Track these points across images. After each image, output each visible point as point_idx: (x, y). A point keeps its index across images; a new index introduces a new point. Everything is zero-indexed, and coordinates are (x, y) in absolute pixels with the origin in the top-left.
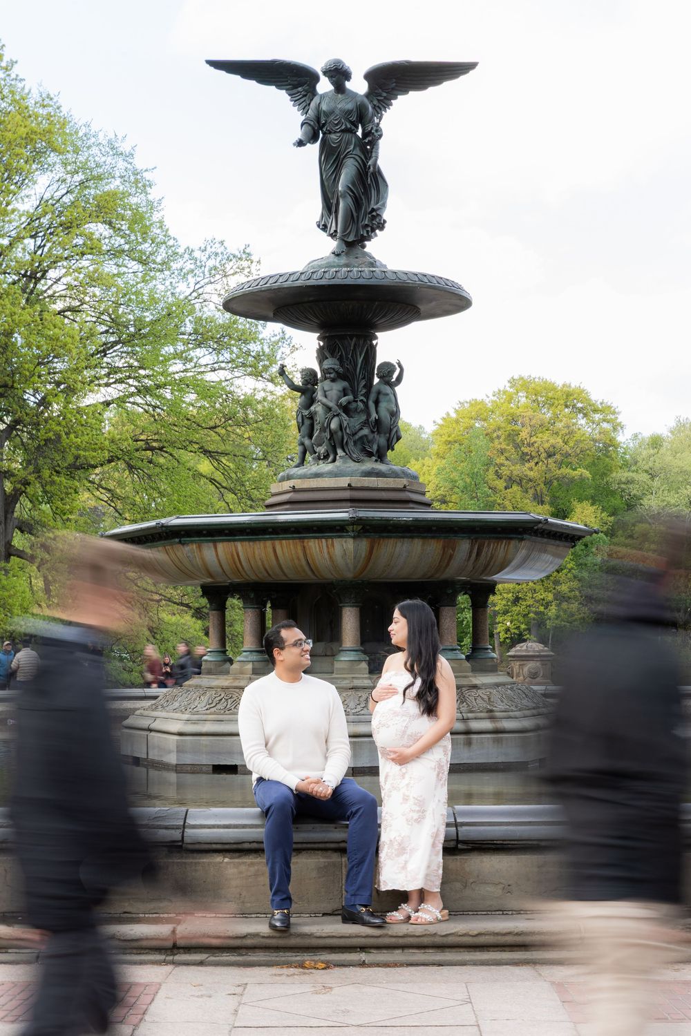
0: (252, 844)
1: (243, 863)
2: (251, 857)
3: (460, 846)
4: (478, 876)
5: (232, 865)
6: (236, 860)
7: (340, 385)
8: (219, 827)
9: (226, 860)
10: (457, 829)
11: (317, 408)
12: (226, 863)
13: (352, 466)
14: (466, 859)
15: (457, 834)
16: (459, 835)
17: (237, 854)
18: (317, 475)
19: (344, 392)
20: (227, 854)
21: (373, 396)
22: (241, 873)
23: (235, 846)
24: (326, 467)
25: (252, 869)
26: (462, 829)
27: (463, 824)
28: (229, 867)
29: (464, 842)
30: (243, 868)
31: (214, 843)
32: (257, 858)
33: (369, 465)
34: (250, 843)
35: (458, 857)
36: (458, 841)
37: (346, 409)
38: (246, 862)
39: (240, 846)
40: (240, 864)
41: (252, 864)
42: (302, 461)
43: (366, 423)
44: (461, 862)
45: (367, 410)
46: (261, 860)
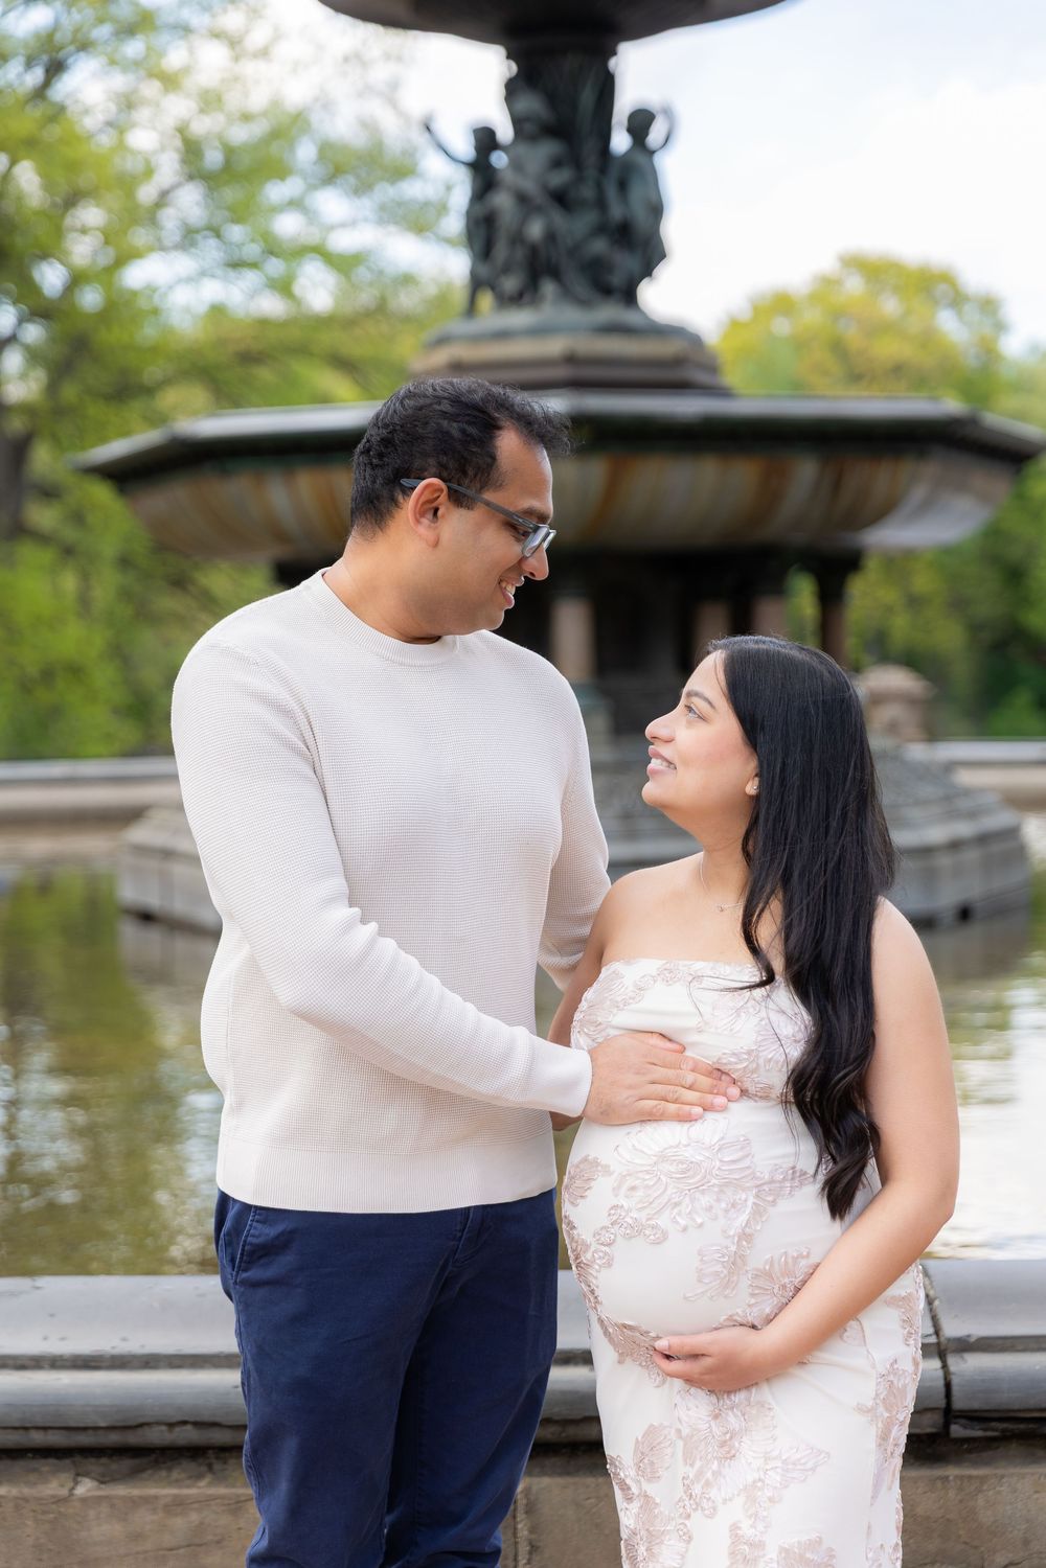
0: (177, 1429)
1: (146, 1500)
2: (175, 1474)
3: (957, 1430)
4: (1026, 1542)
5: (105, 1509)
6: (120, 1490)
7: (547, 149)
8: (56, 1363)
9: (86, 1487)
10: (945, 1366)
11: (502, 201)
12: (84, 1500)
13: (572, 314)
14: (983, 1479)
15: (948, 1386)
16: (955, 1389)
17: (127, 1463)
18: (502, 335)
19: (556, 164)
20: (92, 1464)
21: (614, 173)
22: (137, 1537)
23: (114, 1438)
24: (520, 318)
25: (180, 1524)
26: (968, 1366)
27: (965, 1346)
28: (92, 1513)
29: (973, 1417)
30: (144, 1519)
31: (37, 1428)
32: (200, 1477)
33: (609, 312)
34: (171, 1425)
35: (952, 1471)
36: (949, 1413)
37: (561, 199)
38: (156, 1497)
39: (133, 1439)
40: (135, 1503)
41: (178, 1505)
42: (471, 309)
43: (601, 229)
44: (961, 1489)
45: (601, 204)
46: (213, 1491)
